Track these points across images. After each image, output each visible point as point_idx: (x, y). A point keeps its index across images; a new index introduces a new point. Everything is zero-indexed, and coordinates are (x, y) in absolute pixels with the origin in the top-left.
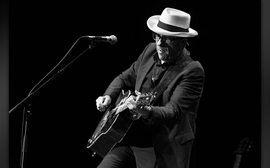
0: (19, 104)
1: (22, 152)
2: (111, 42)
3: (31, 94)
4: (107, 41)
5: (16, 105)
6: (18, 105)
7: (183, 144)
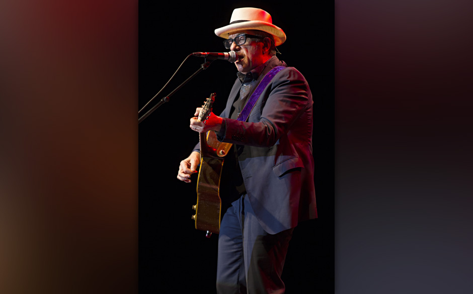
4: (225, 59)
7: (280, 176)
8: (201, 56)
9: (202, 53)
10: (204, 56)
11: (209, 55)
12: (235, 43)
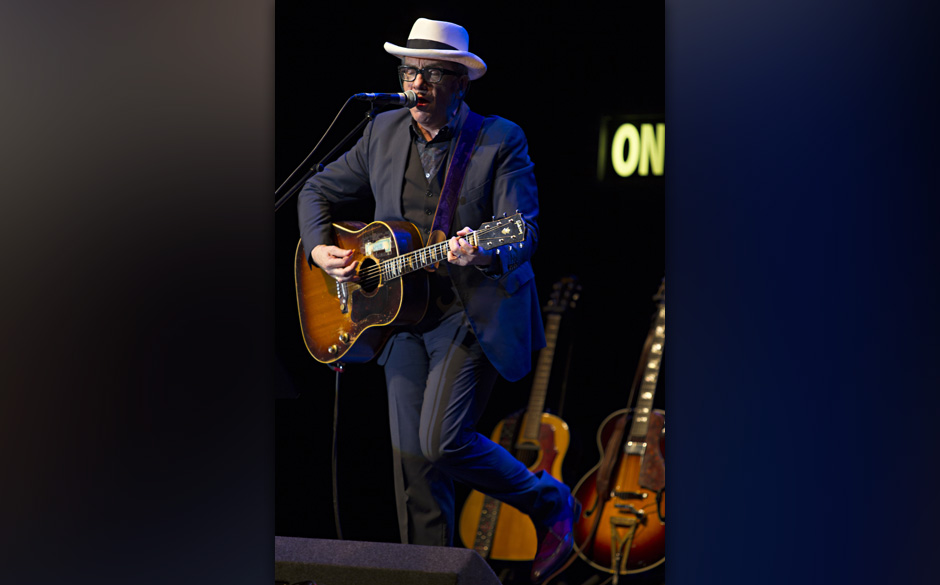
9: (368, 94)
11: (378, 98)
12: (422, 78)
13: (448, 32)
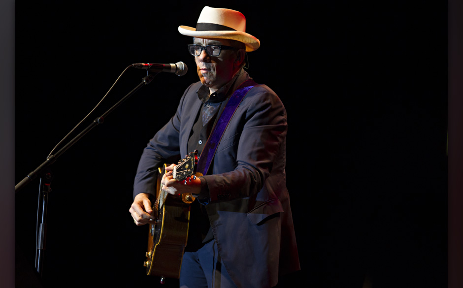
0: (32, 172)
1: (38, 250)
2: (177, 72)
3: (50, 157)
4: (172, 71)
5: (28, 174)
6: (31, 174)
7: (259, 224)
8: (143, 68)
9: (144, 64)
10: (146, 68)
11: (152, 67)
12: (206, 52)
13: (225, 16)
